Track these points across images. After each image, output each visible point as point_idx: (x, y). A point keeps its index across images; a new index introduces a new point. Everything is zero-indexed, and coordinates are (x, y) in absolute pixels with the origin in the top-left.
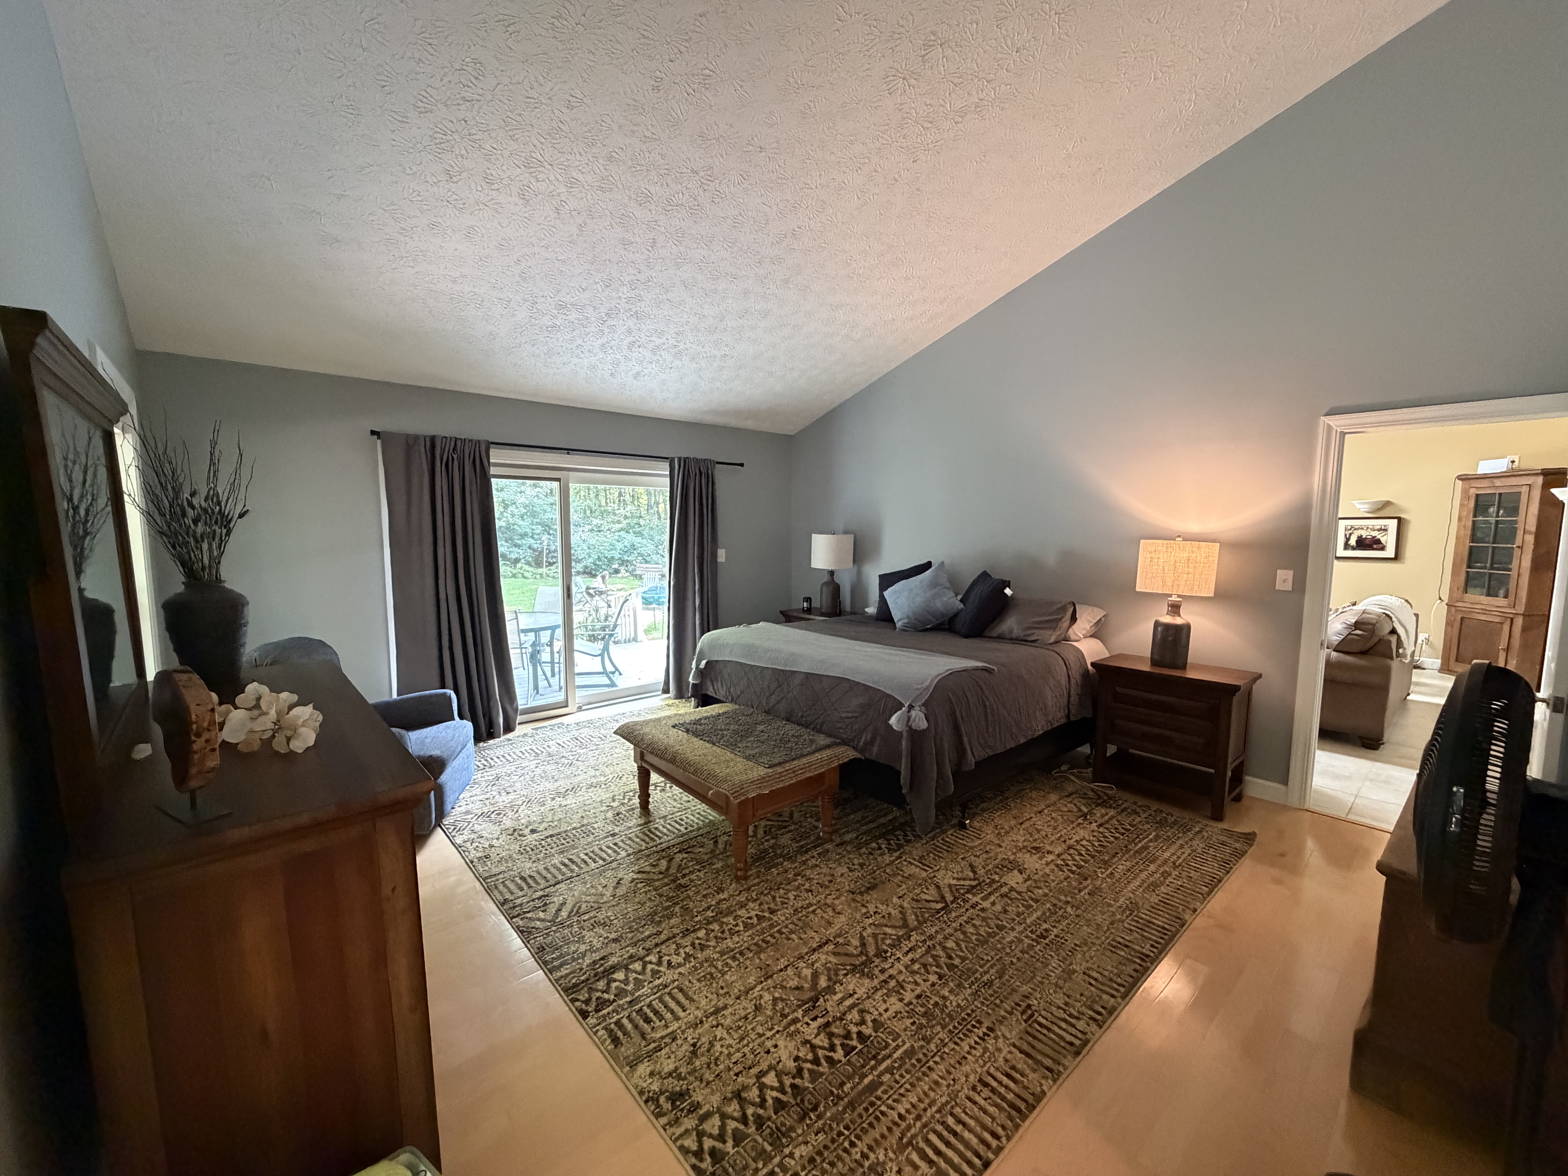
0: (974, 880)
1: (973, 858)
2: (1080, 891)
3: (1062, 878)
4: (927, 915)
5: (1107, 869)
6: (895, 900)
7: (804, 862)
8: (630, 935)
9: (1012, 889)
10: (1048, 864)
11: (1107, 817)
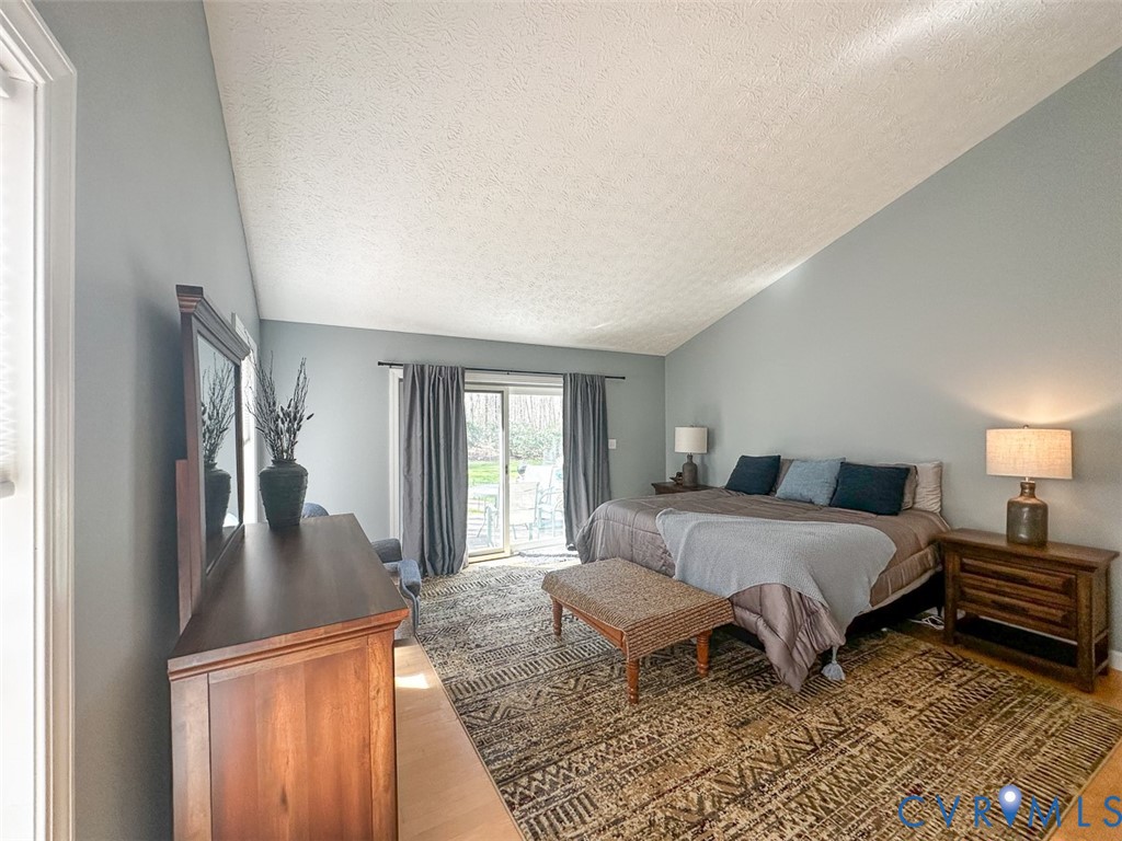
0: (841, 725)
1: (838, 705)
2: (949, 750)
3: (928, 734)
4: (798, 756)
5: (974, 731)
6: (767, 737)
7: (685, 693)
8: (547, 740)
9: (878, 740)
10: (912, 718)
11: (964, 679)
